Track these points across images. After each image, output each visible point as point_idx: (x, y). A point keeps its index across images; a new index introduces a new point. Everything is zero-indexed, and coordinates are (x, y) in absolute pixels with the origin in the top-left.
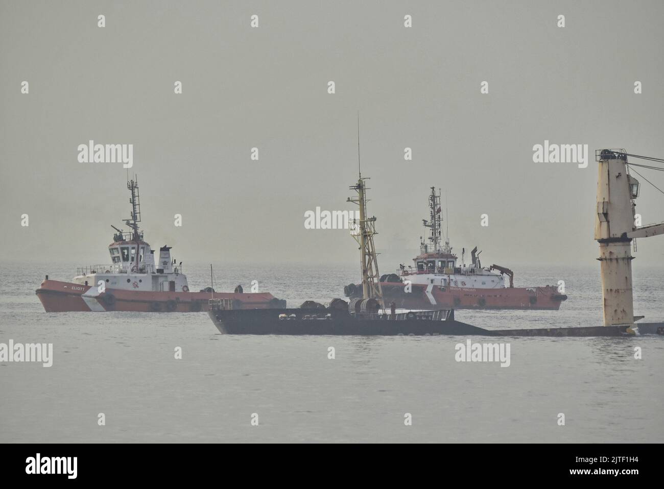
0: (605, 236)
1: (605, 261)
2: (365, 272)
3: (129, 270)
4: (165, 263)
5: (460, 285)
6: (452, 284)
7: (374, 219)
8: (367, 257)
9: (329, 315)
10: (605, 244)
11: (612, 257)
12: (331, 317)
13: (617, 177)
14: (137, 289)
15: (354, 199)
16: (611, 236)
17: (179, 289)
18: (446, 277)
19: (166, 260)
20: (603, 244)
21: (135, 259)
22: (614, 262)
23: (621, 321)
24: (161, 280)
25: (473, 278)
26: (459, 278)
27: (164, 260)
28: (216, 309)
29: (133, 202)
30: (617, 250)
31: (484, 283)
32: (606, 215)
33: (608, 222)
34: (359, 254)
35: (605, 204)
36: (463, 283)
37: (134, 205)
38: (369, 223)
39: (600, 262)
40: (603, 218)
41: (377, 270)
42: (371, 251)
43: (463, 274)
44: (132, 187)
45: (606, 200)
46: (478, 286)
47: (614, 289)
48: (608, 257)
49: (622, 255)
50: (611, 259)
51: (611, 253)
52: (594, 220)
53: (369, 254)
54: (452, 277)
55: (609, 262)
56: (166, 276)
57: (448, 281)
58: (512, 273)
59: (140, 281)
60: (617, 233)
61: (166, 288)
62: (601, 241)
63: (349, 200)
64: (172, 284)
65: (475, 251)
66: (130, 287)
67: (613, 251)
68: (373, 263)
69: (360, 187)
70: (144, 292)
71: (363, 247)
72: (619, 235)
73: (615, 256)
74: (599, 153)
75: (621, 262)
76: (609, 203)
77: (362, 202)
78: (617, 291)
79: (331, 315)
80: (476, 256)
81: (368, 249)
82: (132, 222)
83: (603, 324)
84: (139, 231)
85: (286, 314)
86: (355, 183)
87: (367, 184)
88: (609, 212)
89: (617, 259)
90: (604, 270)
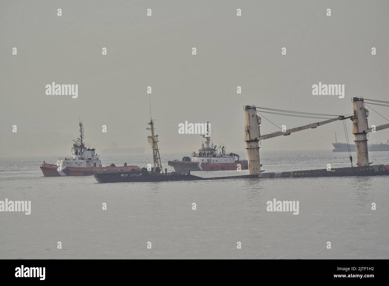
0: (248, 140)
1: (249, 150)
2: (154, 157)
3: (77, 159)
4: (93, 156)
5: (215, 162)
6: (212, 162)
7: (157, 136)
8: (155, 151)
9: (141, 174)
10: (249, 143)
11: (252, 148)
12: (142, 175)
13: (252, 116)
14: (80, 167)
15: (149, 128)
16: (251, 139)
17: (98, 166)
18: (209, 158)
19: (93, 154)
20: (247, 143)
21: (80, 154)
22: (252, 149)
23: (256, 173)
24: (90, 162)
25: (221, 158)
26: (215, 159)
27: (92, 154)
28: (96, 173)
29: (81, 131)
30: (253, 145)
31: (226, 160)
32: (248, 131)
33: (249, 134)
34: (152, 149)
35: (248, 127)
36: (217, 161)
37: (81, 132)
38: (155, 137)
39: (247, 150)
40: (248, 133)
41: (159, 156)
42: (156, 148)
43: (217, 157)
44: (81, 125)
45: (249, 125)
46: (224, 162)
47: (253, 160)
48: (250, 148)
49: (255, 147)
50: (251, 149)
51: (251, 146)
52: (244, 133)
53: (156, 150)
54: (212, 158)
55: (250, 149)
56: (92, 161)
57: (210, 160)
58: (239, 156)
59: (81, 163)
60: (253, 138)
61: (92, 165)
62: (247, 141)
63: (147, 129)
64: (95, 164)
65: (223, 147)
66: (77, 166)
67: (251, 145)
68: (157, 153)
69: (151, 123)
70: (83, 168)
71: (153, 147)
72: (254, 139)
73: (252, 147)
74: (245, 107)
75: (255, 150)
76: (249, 126)
77: (152, 129)
78: (254, 161)
79: (142, 174)
80: (224, 149)
81: (155, 148)
82: (81, 139)
83: (249, 174)
84: (83, 142)
85: (124, 174)
86: (149, 122)
87: (154, 122)
88: (250, 130)
89: (253, 148)
90: (248, 152)
